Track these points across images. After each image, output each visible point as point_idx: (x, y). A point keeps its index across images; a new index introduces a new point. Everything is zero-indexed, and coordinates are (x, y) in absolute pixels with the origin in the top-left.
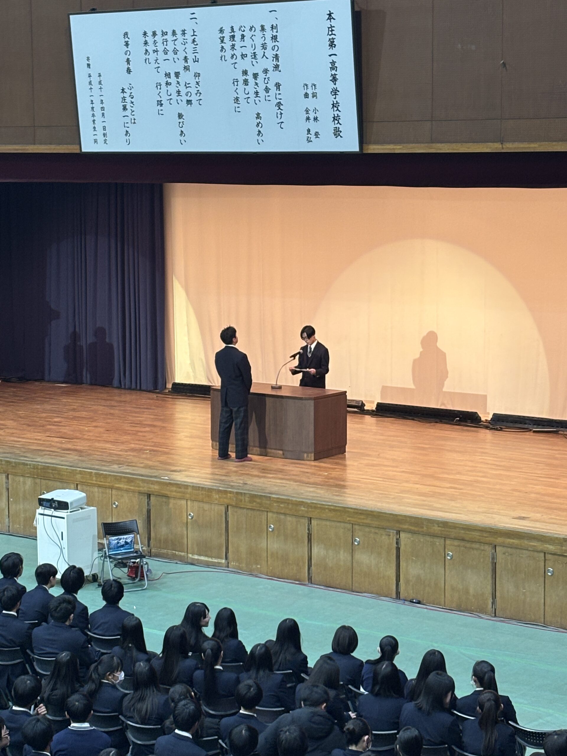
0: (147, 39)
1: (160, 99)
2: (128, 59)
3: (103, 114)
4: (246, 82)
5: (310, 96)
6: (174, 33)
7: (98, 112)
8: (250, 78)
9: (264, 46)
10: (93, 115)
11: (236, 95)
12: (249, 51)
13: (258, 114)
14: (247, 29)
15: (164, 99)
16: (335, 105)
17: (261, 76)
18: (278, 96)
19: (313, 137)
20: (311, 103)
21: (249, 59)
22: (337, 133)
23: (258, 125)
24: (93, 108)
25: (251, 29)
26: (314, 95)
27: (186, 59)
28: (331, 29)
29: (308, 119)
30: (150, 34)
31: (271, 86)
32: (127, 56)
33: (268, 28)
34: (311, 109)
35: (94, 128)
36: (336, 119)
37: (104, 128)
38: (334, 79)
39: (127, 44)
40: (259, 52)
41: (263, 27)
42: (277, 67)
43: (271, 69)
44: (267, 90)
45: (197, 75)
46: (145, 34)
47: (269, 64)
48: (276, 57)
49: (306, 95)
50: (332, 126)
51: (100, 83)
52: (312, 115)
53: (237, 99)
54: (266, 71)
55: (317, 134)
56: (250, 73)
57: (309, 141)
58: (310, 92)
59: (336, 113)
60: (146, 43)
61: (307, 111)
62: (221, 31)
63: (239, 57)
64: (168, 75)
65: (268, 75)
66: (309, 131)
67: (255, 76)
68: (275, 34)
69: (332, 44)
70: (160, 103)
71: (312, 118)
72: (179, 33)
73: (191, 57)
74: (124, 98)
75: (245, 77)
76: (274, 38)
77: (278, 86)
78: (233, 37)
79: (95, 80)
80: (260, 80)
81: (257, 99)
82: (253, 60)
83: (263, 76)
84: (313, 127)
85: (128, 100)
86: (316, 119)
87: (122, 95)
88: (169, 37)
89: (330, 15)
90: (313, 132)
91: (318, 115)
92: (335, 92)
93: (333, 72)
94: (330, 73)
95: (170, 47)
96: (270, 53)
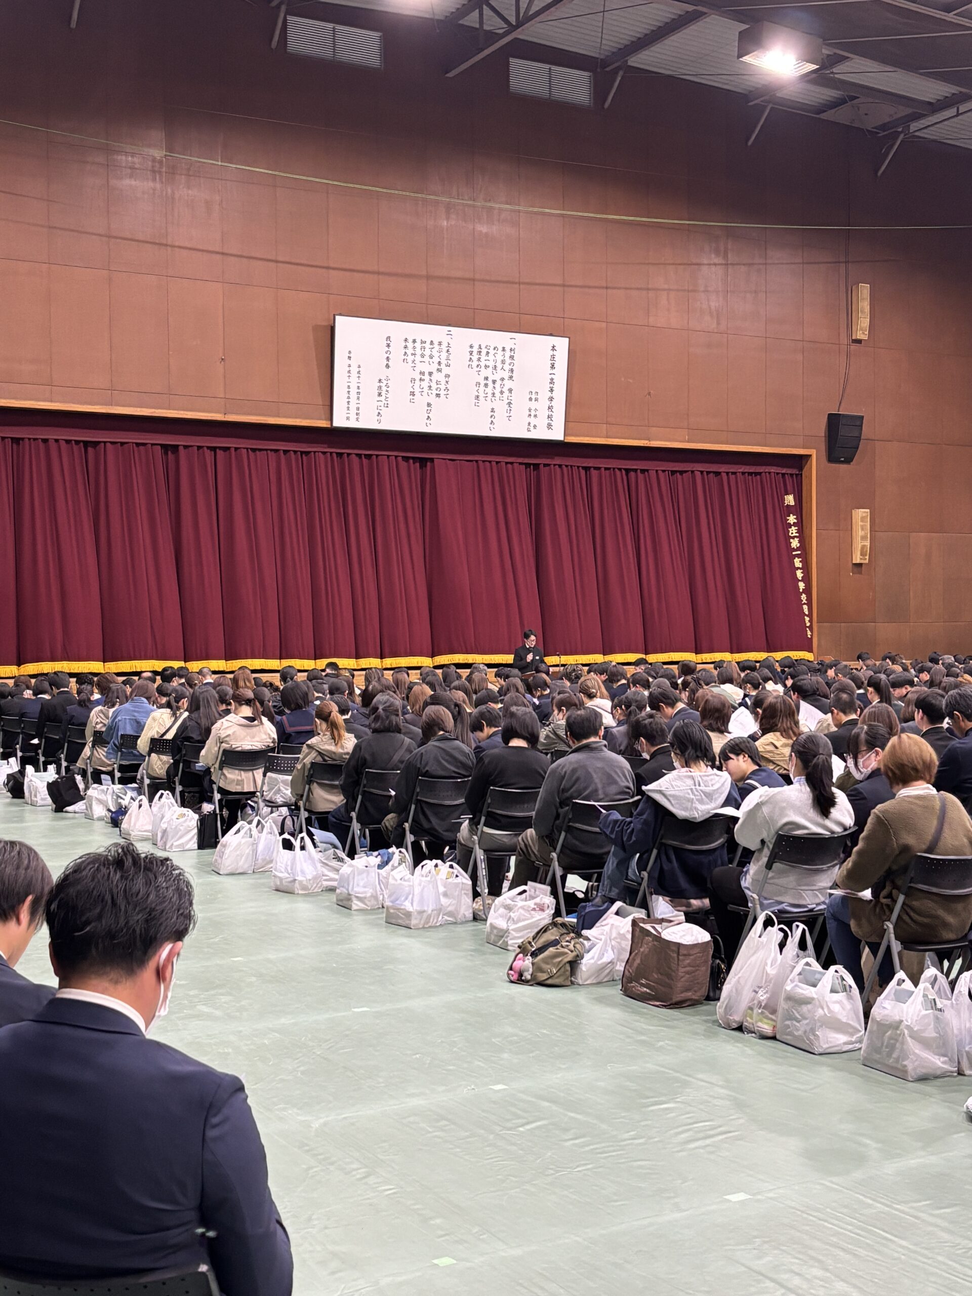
0: (407, 344)
1: (412, 390)
2: (388, 357)
3: (358, 398)
4: (486, 385)
5: (533, 400)
6: (432, 343)
7: (353, 395)
8: (490, 383)
9: (503, 362)
10: (349, 398)
11: (477, 394)
12: (491, 364)
13: (493, 409)
14: (492, 348)
15: (417, 390)
16: (550, 408)
17: (499, 382)
18: (510, 398)
19: (532, 428)
20: (533, 405)
21: (490, 369)
22: (549, 426)
23: (492, 416)
24: (349, 392)
25: (494, 349)
26: (536, 400)
27: (439, 363)
28: (553, 357)
29: (530, 415)
30: (410, 340)
31: (505, 389)
32: (387, 355)
33: (508, 349)
34: (533, 409)
35: (348, 408)
36: (549, 417)
37: (358, 409)
38: (552, 390)
39: (388, 346)
40: (499, 366)
41: (504, 348)
42: (511, 377)
43: (506, 377)
44: (502, 392)
45: (447, 376)
46: (406, 340)
47: (506, 375)
48: (512, 371)
49: (531, 399)
50: (547, 421)
51: (359, 372)
52: (533, 413)
53: (478, 397)
54: (502, 379)
55: (535, 427)
56: (490, 379)
57: (529, 430)
58: (533, 397)
59: (550, 413)
60: (406, 347)
61: (530, 410)
62: (471, 347)
63: (483, 367)
64: (422, 373)
65: (504, 382)
66: (529, 424)
67: (494, 382)
68: (512, 354)
69: (553, 367)
70: (413, 394)
71: (533, 415)
72: (436, 343)
73: (444, 362)
74: (380, 387)
75: (486, 382)
76: (512, 357)
77: (510, 390)
78: (480, 352)
79: (354, 370)
80: (497, 385)
81: (493, 398)
82: (494, 371)
83: (500, 382)
84: (533, 421)
85: (384, 388)
86: (535, 416)
87: (379, 384)
88: (427, 345)
89: (553, 347)
90: (532, 425)
91: (537, 413)
92: (551, 399)
93: (551, 385)
94: (548, 386)
95: (427, 352)
96: (507, 367)
